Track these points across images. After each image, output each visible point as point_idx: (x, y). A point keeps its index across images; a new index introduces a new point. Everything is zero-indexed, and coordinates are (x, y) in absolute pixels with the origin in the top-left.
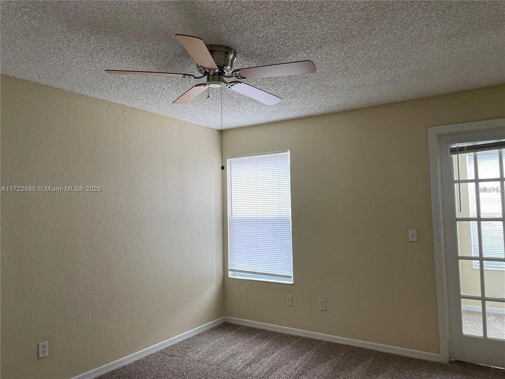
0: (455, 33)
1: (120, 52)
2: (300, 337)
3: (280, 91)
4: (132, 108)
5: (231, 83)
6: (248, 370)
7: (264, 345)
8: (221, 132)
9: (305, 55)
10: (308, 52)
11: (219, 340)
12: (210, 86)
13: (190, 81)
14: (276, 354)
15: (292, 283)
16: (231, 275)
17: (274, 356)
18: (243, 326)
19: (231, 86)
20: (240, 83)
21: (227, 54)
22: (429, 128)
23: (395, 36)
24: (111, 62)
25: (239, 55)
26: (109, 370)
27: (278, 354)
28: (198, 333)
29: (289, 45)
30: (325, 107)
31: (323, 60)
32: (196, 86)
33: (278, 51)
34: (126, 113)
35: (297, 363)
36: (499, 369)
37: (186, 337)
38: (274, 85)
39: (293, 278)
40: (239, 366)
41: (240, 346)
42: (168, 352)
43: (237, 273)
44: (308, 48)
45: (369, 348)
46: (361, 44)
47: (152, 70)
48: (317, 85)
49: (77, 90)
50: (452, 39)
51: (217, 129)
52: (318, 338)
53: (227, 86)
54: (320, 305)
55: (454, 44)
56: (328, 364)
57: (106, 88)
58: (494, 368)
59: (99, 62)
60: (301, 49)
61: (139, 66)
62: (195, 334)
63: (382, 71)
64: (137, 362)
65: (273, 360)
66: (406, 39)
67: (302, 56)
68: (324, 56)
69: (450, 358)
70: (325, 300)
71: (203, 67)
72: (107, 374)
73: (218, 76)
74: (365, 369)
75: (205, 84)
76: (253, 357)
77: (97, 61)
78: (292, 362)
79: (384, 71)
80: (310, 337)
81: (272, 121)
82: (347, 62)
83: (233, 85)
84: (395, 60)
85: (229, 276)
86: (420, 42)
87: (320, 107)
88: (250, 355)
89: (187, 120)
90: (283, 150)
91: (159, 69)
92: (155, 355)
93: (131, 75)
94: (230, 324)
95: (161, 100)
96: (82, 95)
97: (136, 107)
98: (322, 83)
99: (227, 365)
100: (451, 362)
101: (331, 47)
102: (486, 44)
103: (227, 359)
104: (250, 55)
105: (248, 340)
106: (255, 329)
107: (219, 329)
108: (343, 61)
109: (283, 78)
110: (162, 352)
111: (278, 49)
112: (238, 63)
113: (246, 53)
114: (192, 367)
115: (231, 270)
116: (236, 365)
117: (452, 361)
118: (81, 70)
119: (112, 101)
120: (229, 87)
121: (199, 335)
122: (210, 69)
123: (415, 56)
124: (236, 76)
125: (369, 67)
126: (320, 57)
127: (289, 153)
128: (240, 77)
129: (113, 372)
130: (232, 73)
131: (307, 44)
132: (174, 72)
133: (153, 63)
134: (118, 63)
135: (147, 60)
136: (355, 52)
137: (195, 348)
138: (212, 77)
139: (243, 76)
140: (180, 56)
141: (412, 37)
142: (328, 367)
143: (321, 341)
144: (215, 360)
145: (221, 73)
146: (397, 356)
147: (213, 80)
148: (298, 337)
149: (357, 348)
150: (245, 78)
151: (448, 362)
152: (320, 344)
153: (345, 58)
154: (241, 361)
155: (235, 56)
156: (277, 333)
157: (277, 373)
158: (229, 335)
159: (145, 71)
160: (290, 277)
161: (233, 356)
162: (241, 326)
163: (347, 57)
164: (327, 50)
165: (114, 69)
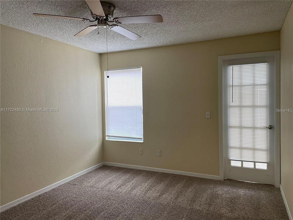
0: (238, 4)
1: (42, 2)
2: (147, 171)
3: (139, 32)
4: (45, 37)
5: (112, 25)
6: (120, 190)
7: (127, 176)
8: (101, 55)
9: (156, 11)
10: (158, 9)
11: (102, 174)
12: (99, 27)
13: (85, 23)
14: (134, 180)
15: (143, 142)
16: (107, 139)
17: (133, 182)
18: (114, 167)
19: (112, 27)
20: (117, 26)
21: (110, 7)
22: (219, 57)
23: (206, 3)
24: (35, 8)
25: (116, 9)
26: (37, 195)
27: (135, 180)
28: (88, 171)
29: (147, 5)
30: (163, 42)
31: (166, 15)
32: (90, 26)
33: (140, 7)
34: (42, 41)
35: (146, 185)
36: (248, 182)
37: (82, 174)
38: (135, 28)
39: (143, 139)
40: (114, 188)
41: (114, 177)
42: (72, 183)
43: (111, 137)
44: (158, 7)
45: (183, 174)
46: (187, 7)
47: (62, 15)
48: (160, 29)
49: (11, 25)
50: (236, 7)
51: (98, 52)
52: (156, 171)
53: (109, 27)
54: (158, 153)
55: (236, 10)
56: (162, 184)
57: (30, 24)
58: (246, 182)
59: (27, 8)
60: (154, 8)
61: (53, 11)
62: (87, 172)
63: (197, 23)
64: (54, 190)
65: (133, 183)
66: (212, 6)
67: (154, 12)
68: (166, 12)
69: (224, 178)
70: (161, 151)
71: (96, 15)
72: (36, 197)
73: (104, 21)
74: (182, 186)
75: (96, 25)
76: (121, 183)
77: (26, 7)
78: (143, 184)
79: (198, 23)
80: (153, 170)
81: (132, 49)
82: (178, 16)
83: (113, 27)
84: (205, 17)
85: (106, 139)
86: (219, 8)
87: (160, 43)
88: (120, 182)
89: (80, 47)
90: (138, 67)
91: (66, 14)
92: (64, 185)
93: (47, 17)
94: (107, 166)
95: (65, 34)
96: (14, 28)
97: (48, 37)
98: (163, 28)
99: (107, 188)
100: (224, 180)
101: (171, 7)
102: (253, 11)
103: (107, 185)
104: (123, 9)
105: (118, 174)
106: (121, 168)
107: (101, 169)
108: (177, 16)
109: (141, 24)
110: (68, 183)
111: (141, 7)
112: (116, 13)
113: (121, 7)
114: (87, 190)
115: (107, 136)
116: (113, 188)
117: (226, 179)
118: (15, 12)
119: (33, 33)
120: (111, 28)
121: (89, 173)
122: (100, 17)
123: (215, 16)
124: (116, 22)
125: (190, 20)
126: (164, 13)
127: (142, 69)
128: (117, 22)
129: (39, 196)
130: (113, 20)
131: (157, 5)
132: (75, 17)
133: (62, 10)
134: (39, 9)
135: (59, 8)
136: (184, 11)
137: (88, 180)
138: (101, 22)
139: (120, 22)
140: (80, 6)
141: (215, 5)
142: (162, 186)
143: (158, 172)
144: (100, 186)
145: (106, 19)
146: (198, 178)
147: (102, 23)
148: (145, 171)
149: (177, 175)
150: (121, 23)
151: (223, 180)
152: (158, 174)
153: (178, 14)
154: (115, 185)
155: (115, 9)
156: (134, 170)
157: (136, 190)
158: (107, 172)
159: (57, 15)
160: (142, 139)
161: (110, 183)
162: (113, 167)
163: (179, 14)
164: (169, 9)
165: (36, 13)
